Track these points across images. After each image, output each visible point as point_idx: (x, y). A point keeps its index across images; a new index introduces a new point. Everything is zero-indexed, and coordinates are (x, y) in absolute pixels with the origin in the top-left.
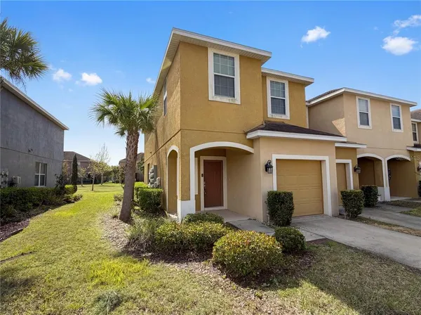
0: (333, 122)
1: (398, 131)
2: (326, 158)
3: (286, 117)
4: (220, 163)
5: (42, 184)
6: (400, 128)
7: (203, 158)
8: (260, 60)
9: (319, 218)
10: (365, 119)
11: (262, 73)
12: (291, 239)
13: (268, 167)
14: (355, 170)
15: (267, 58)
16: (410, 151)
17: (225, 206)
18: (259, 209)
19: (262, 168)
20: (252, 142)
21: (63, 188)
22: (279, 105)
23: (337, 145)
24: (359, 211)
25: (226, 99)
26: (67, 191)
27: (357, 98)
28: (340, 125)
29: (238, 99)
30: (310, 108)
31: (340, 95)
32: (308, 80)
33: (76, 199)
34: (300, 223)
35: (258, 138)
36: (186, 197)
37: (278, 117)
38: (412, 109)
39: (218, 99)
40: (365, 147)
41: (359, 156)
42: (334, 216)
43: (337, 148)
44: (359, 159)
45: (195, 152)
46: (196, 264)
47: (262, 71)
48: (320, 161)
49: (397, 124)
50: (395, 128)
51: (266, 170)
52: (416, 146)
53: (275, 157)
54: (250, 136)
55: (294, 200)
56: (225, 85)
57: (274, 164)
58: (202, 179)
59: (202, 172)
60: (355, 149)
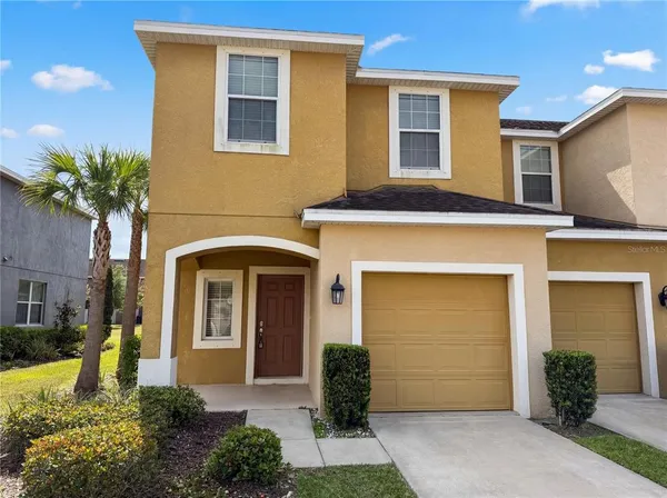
0: (609, 175)
2: (515, 269)
3: (441, 174)
4: (302, 278)
7: (255, 271)
8: (344, 55)
13: (336, 289)
14: (662, 299)
17: (305, 377)
20: (316, 235)
22: (421, 147)
23: (549, 235)
25: (254, 147)
29: (283, 145)
30: (562, 143)
31: (621, 109)
37: (419, 175)
39: (236, 147)
43: (550, 241)
53: (359, 267)
54: (310, 216)
56: (252, 117)
57: (356, 283)
58: (253, 314)
59: (253, 299)
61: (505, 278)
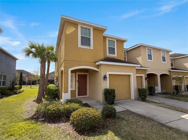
1: (164, 62)
2: (132, 74)
3: (115, 56)
4: (86, 75)
5: (3, 85)
6: (165, 61)
7: (77, 73)
8: (102, 30)
9: (128, 100)
10: (150, 57)
11: (103, 36)
12: (109, 111)
13: (105, 77)
14: (146, 79)
15: (105, 30)
16: (169, 71)
17: (88, 95)
18: (100, 97)
19: (102, 78)
20: (98, 66)
21: (13, 87)
22: (112, 50)
23: (136, 68)
24: (146, 97)
25: (86, 47)
26: (16, 89)
27: (147, 48)
28: (140, 59)
29: (92, 47)
30: (127, 51)
31: (139, 47)
32: (124, 40)
33: (20, 92)
34: (119, 103)
35: (101, 65)
36: (66, 91)
37: (111, 56)
38: (170, 53)
39: (83, 47)
40: (150, 69)
41: (147, 73)
42: (135, 100)
43: (136, 69)
44: (147, 74)
45: (71, 71)
46: (63, 124)
47: (103, 35)
48: (129, 75)
49: (164, 59)
50: (163, 61)
51: (104, 79)
52: (172, 69)
53: (108, 74)
54: (97, 64)
55: (115, 93)
56: (86, 41)
57: (108, 76)
58: (77, 83)
59: (77, 79)
60: (146, 70)
61: (129, 76)
